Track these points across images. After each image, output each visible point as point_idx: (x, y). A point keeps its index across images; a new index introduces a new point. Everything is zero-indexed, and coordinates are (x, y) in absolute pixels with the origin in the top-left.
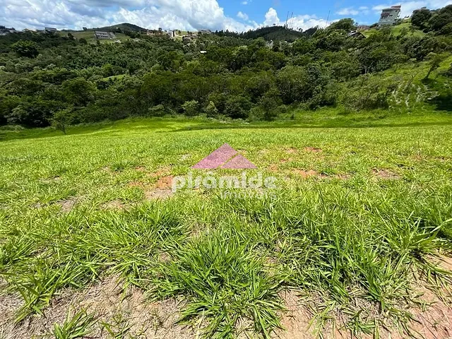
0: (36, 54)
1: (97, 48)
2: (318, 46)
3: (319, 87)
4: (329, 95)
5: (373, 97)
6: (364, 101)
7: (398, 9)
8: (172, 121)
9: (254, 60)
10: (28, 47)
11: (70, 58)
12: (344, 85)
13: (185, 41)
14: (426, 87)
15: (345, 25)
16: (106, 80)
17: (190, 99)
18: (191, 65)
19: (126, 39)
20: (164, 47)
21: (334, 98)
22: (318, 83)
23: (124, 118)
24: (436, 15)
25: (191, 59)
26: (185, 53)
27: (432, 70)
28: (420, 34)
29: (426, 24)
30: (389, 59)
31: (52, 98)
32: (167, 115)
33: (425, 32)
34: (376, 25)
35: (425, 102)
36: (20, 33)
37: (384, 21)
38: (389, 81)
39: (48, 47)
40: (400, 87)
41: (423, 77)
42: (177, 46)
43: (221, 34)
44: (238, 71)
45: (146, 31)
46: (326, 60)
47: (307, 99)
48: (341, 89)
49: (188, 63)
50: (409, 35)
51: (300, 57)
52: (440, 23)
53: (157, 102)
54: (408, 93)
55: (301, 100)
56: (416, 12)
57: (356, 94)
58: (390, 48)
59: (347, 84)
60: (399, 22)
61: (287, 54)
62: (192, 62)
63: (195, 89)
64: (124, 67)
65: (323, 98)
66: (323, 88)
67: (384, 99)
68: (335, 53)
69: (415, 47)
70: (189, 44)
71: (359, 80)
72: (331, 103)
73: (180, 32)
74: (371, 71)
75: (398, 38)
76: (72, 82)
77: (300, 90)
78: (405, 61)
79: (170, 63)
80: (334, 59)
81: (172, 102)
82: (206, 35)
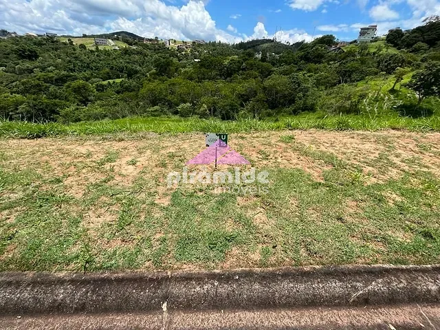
0: (37, 57)
1: (96, 53)
2: (301, 58)
3: (301, 94)
4: (309, 102)
5: (347, 104)
6: (339, 108)
7: (374, 28)
8: (168, 120)
9: (243, 69)
10: (29, 50)
11: (70, 61)
12: (323, 94)
13: (179, 49)
14: (392, 96)
15: (327, 41)
16: (105, 83)
17: (185, 102)
18: (185, 72)
19: (124, 45)
20: (159, 54)
21: (313, 104)
22: (300, 91)
23: (123, 117)
24: (408, 34)
25: (184, 67)
26: (179, 60)
27: (397, 81)
28: (393, 51)
29: (399, 42)
30: (362, 72)
31: (56, 98)
32: (163, 116)
33: (399, 49)
34: (355, 41)
35: (391, 109)
36: (21, 37)
37: (362, 38)
38: (362, 90)
39: (48, 50)
40: (370, 95)
41: (390, 88)
42: (173, 54)
43: (214, 44)
44: (228, 79)
45: (143, 39)
46: (309, 71)
47: (290, 104)
48: (320, 97)
49: (183, 70)
50: (384, 51)
51: (286, 67)
52: (411, 42)
53: (154, 104)
54: (377, 101)
55: (285, 106)
56: (391, 31)
57: (333, 101)
58: (363, 62)
59: (325, 92)
60: (376, 40)
61: (274, 64)
62: (186, 69)
63: (190, 94)
64: (121, 72)
65: (304, 104)
66: (304, 95)
67: (356, 105)
68: (318, 65)
69: (385, 62)
70: (183, 53)
71: (336, 89)
72: (311, 109)
73: (175, 41)
74: (346, 82)
75: (374, 53)
76: (75, 84)
77: (284, 96)
78: (376, 74)
79: (166, 69)
80: (316, 71)
81: (169, 104)
82: (200, 45)
